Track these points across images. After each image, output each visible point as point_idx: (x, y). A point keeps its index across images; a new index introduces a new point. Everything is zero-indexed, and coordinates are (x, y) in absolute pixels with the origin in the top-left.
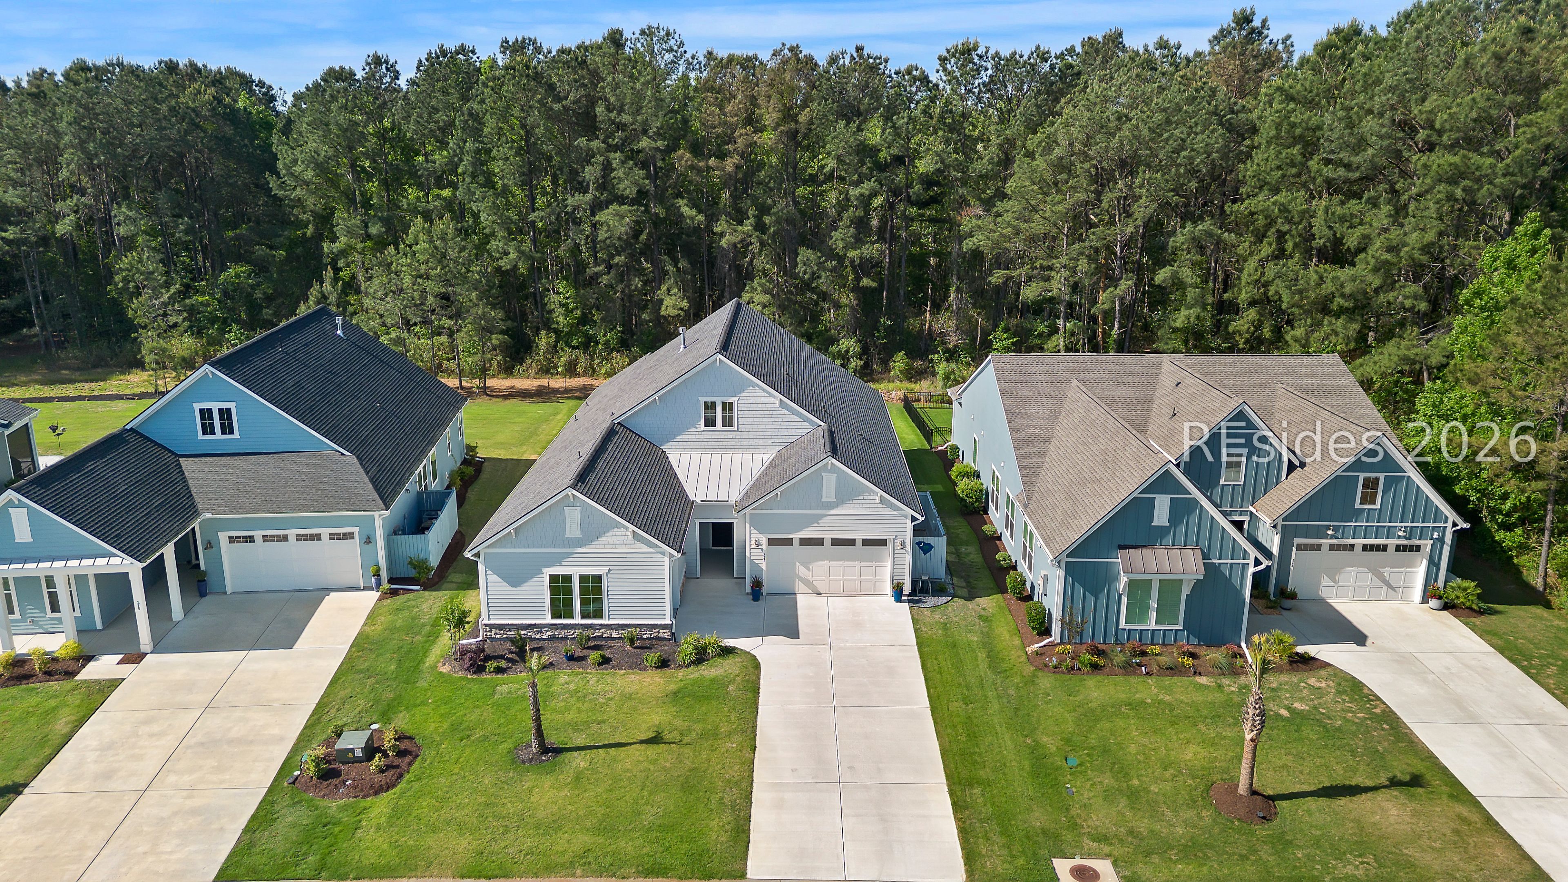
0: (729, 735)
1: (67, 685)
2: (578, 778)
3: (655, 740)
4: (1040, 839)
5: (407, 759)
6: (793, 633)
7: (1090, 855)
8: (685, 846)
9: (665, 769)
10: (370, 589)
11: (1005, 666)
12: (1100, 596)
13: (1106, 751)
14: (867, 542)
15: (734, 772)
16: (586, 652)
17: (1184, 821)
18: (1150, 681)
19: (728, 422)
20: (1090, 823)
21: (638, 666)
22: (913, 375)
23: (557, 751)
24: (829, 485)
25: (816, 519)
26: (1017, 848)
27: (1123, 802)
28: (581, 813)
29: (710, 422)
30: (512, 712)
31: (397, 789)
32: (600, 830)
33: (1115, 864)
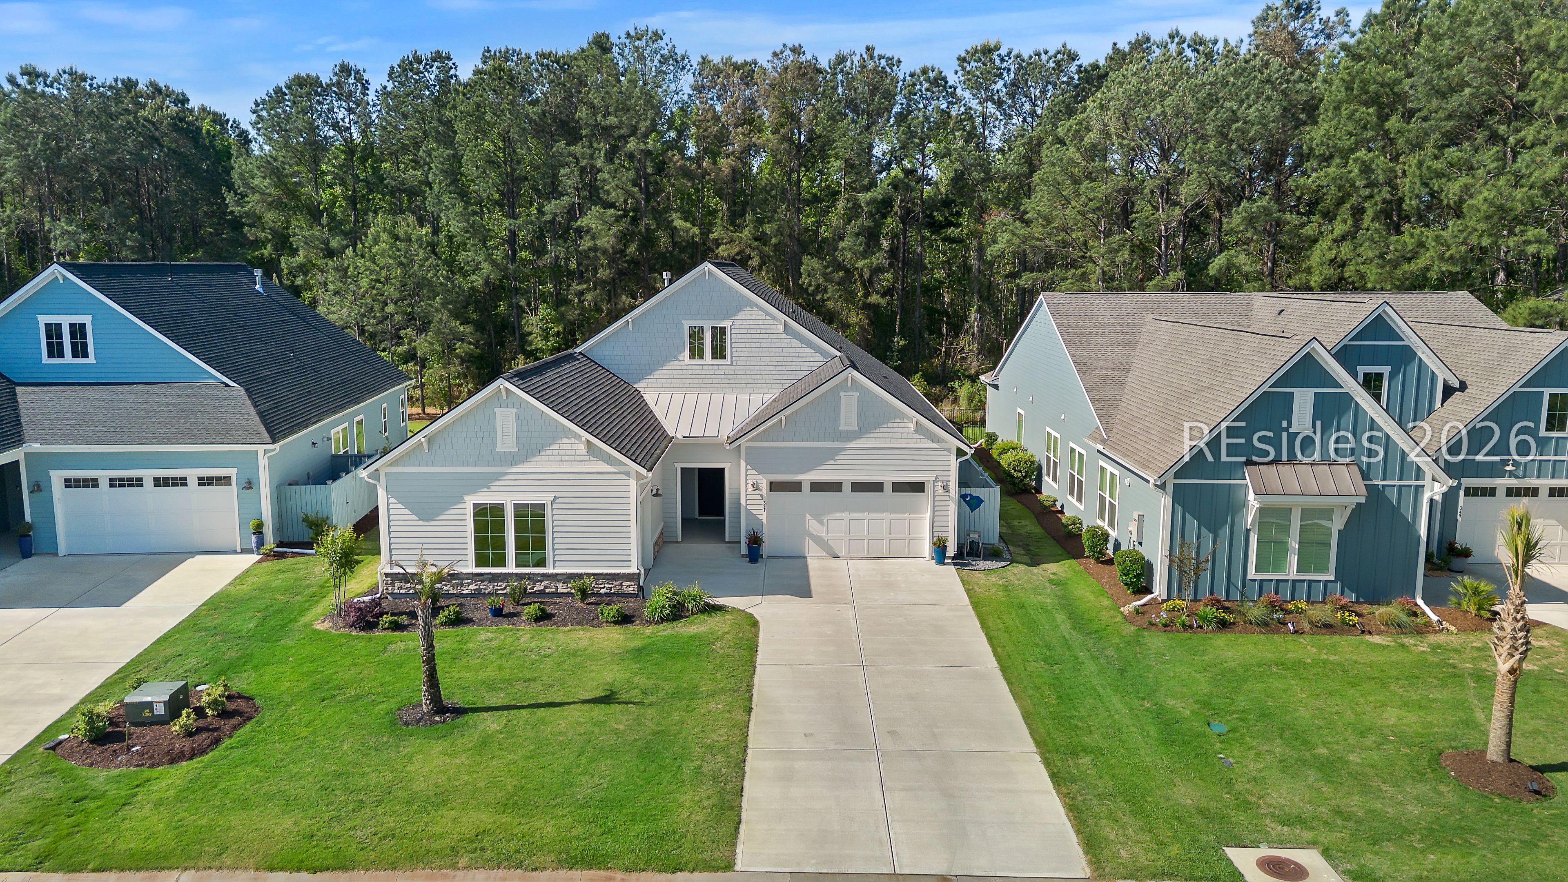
0: (714, 694)
2: (485, 742)
3: (608, 699)
4: (1198, 820)
5: (234, 721)
6: (805, 592)
7: (1282, 843)
8: (639, 827)
9: (616, 732)
10: (249, 551)
11: (1095, 627)
12: (1221, 532)
13: (1265, 715)
14: (899, 487)
15: (720, 736)
16: (519, 609)
17: (1417, 798)
18: (1303, 640)
19: (719, 352)
20: (1269, 800)
21: (589, 622)
23: (459, 711)
24: (849, 403)
25: (831, 454)
26: (1164, 832)
27: (1312, 776)
28: (482, 784)
29: (697, 352)
30: (405, 670)
31: (206, 758)
32: (508, 805)
33: (1326, 853)
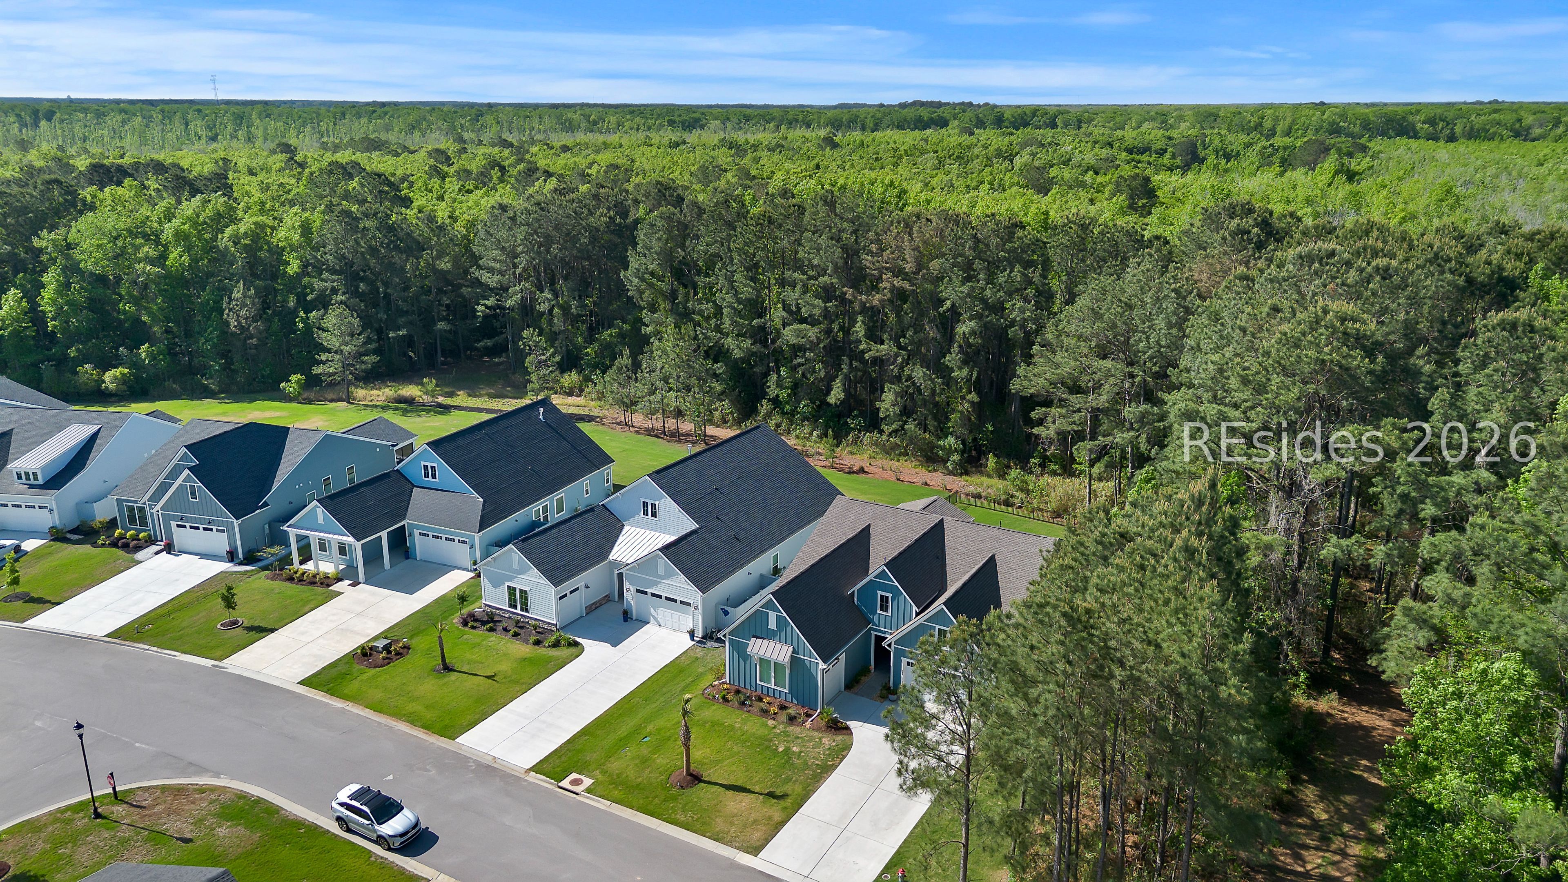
0: (522, 683)
1: (325, 590)
2: (445, 683)
3: (492, 677)
5: (398, 657)
6: (619, 644)
7: (589, 776)
8: (448, 723)
9: (479, 690)
11: (692, 688)
12: (747, 662)
14: (681, 602)
17: (647, 777)
18: (744, 715)
19: (654, 515)
20: (610, 765)
21: (527, 641)
22: (1002, 474)
23: (451, 670)
25: (656, 584)
26: (565, 764)
27: (637, 762)
28: (430, 697)
29: (646, 513)
31: (382, 669)
32: (428, 706)
33: (594, 782)
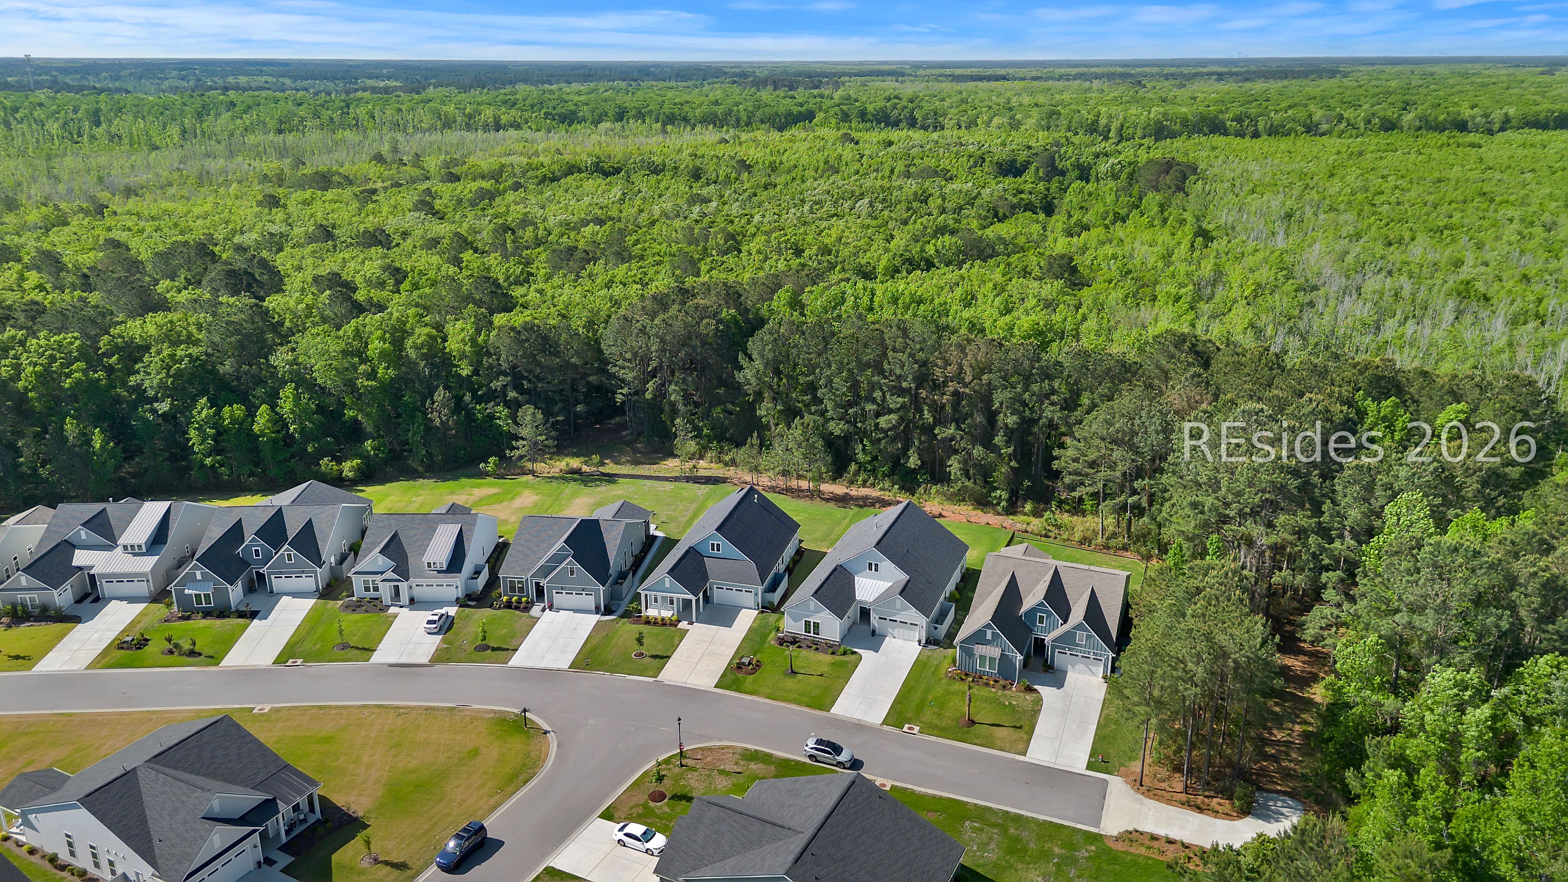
0: (843, 678)
1: (675, 628)
2: (798, 681)
3: (822, 675)
8: (818, 701)
9: (821, 682)
10: (755, 610)
11: (937, 673)
12: (971, 658)
13: (943, 703)
15: (839, 687)
16: (811, 645)
17: (947, 723)
19: (876, 570)
20: (922, 718)
21: (825, 652)
22: (1035, 514)
23: (796, 673)
24: (899, 604)
25: (895, 614)
27: (935, 716)
29: (870, 569)
30: (786, 659)
32: (799, 694)
